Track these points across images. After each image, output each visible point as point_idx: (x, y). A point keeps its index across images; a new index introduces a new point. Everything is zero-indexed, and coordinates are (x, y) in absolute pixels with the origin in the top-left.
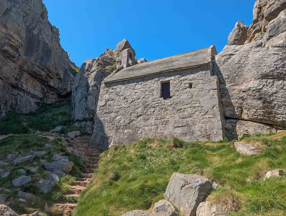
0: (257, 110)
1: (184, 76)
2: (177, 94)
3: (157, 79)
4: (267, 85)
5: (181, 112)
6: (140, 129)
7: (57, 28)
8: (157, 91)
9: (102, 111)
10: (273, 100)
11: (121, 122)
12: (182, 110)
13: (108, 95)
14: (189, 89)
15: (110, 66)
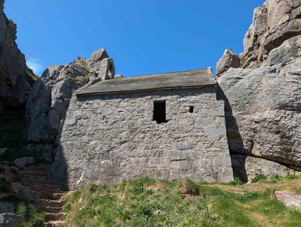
0: (273, 145)
1: (183, 97)
2: (174, 118)
3: (150, 97)
4: (286, 117)
5: (179, 141)
6: (124, 161)
7: (14, 23)
8: (149, 112)
9: (70, 131)
10: (292, 136)
11: (97, 149)
12: (180, 139)
13: (80, 112)
14: (189, 113)
15: (81, 77)
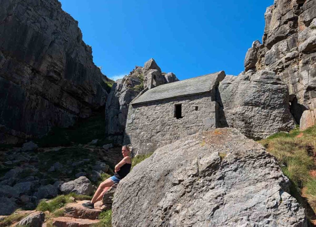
0: (242, 129)
1: (192, 100)
2: (186, 115)
3: (172, 102)
4: (248, 111)
5: (189, 129)
6: (159, 143)
7: (90, 46)
8: (172, 112)
9: (130, 127)
10: (251, 122)
11: (144, 137)
12: (190, 128)
13: (135, 115)
14: (195, 111)
15: (138, 85)
